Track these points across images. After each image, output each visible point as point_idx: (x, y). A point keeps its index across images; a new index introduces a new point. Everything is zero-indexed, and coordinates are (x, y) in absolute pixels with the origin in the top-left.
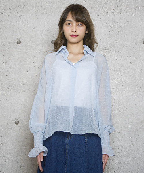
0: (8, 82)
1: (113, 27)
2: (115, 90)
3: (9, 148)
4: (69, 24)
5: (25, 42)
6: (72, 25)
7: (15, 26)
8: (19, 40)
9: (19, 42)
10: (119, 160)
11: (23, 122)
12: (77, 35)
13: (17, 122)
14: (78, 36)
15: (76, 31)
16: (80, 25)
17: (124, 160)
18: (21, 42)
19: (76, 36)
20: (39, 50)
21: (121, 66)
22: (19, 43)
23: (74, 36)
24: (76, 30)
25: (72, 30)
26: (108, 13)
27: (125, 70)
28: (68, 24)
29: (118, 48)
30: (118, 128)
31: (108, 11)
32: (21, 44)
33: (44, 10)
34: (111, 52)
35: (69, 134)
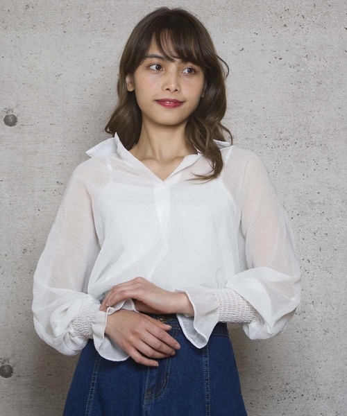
1: (303, 69)
2: (314, 263)
5: (30, 119)
6: (166, 70)
8: (10, 113)
11: (26, 369)
12: (181, 100)
13: (7, 372)
14: (181, 103)
15: (178, 89)
18: (19, 119)
19: (177, 103)
20: (73, 142)
21: (329, 188)
22: (11, 121)
23: (172, 104)
24: (178, 85)
25: (166, 84)
26: (285, 26)
29: (318, 133)
30: (325, 384)
31: (286, 22)
32: (18, 124)
33: (87, 20)
34: (297, 146)
35: (153, 383)
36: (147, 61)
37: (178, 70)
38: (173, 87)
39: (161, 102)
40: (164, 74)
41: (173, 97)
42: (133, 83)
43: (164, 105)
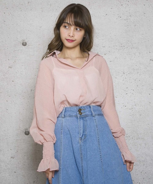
0: (15, 89)
1: (134, 110)
2: (135, 91)
3: (19, 162)
5: (31, 43)
6: (70, 29)
7: (19, 26)
8: (24, 41)
10: (143, 170)
13: (27, 133)
15: (73, 36)
17: (149, 170)
18: (27, 43)
19: (72, 41)
21: (140, 63)
22: (24, 44)
24: (74, 34)
25: (69, 34)
27: (145, 68)
28: (65, 27)
29: (135, 44)
30: (141, 134)
31: (122, 4)
32: (27, 45)
33: (50, 6)
34: (128, 49)
36: (64, 24)
37: (74, 29)
38: (71, 35)
43: (68, 41)
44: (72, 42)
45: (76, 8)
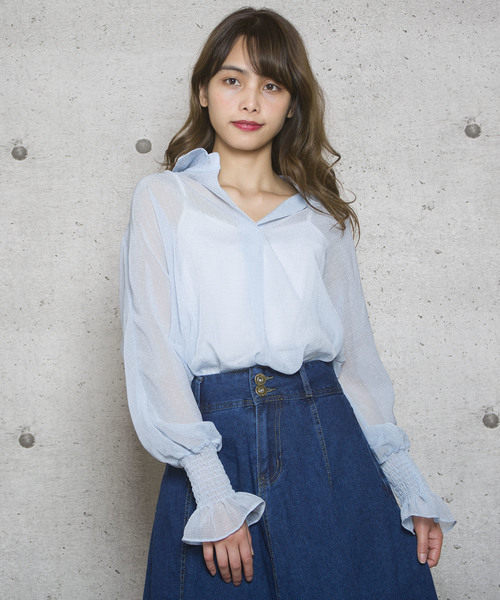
1: (356, 81)
2: (375, 306)
4: (232, 81)
5: (42, 151)
6: (245, 85)
8: (19, 145)
9: (20, 153)
11: (49, 438)
12: (259, 122)
13: (28, 441)
14: (261, 125)
15: (257, 109)
16: (272, 88)
18: (29, 151)
19: (256, 126)
21: (390, 218)
23: (250, 127)
24: (258, 104)
25: (244, 102)
26: (334, 30)
27: (407, 233)
28: (228, 82)
31: (334, 27)
32: (28, 157)
33: (103, 33)
34: (352, 170)
35: (265, 466)
36: (223, 74)
37: (259, 86)
38: (251, 106)
39: (237, 124)
40: (242, 90)
41: (250, 118)
42: (207, 97)
43: (240, 128)
44: (253, 130)
45: (258, 21)
